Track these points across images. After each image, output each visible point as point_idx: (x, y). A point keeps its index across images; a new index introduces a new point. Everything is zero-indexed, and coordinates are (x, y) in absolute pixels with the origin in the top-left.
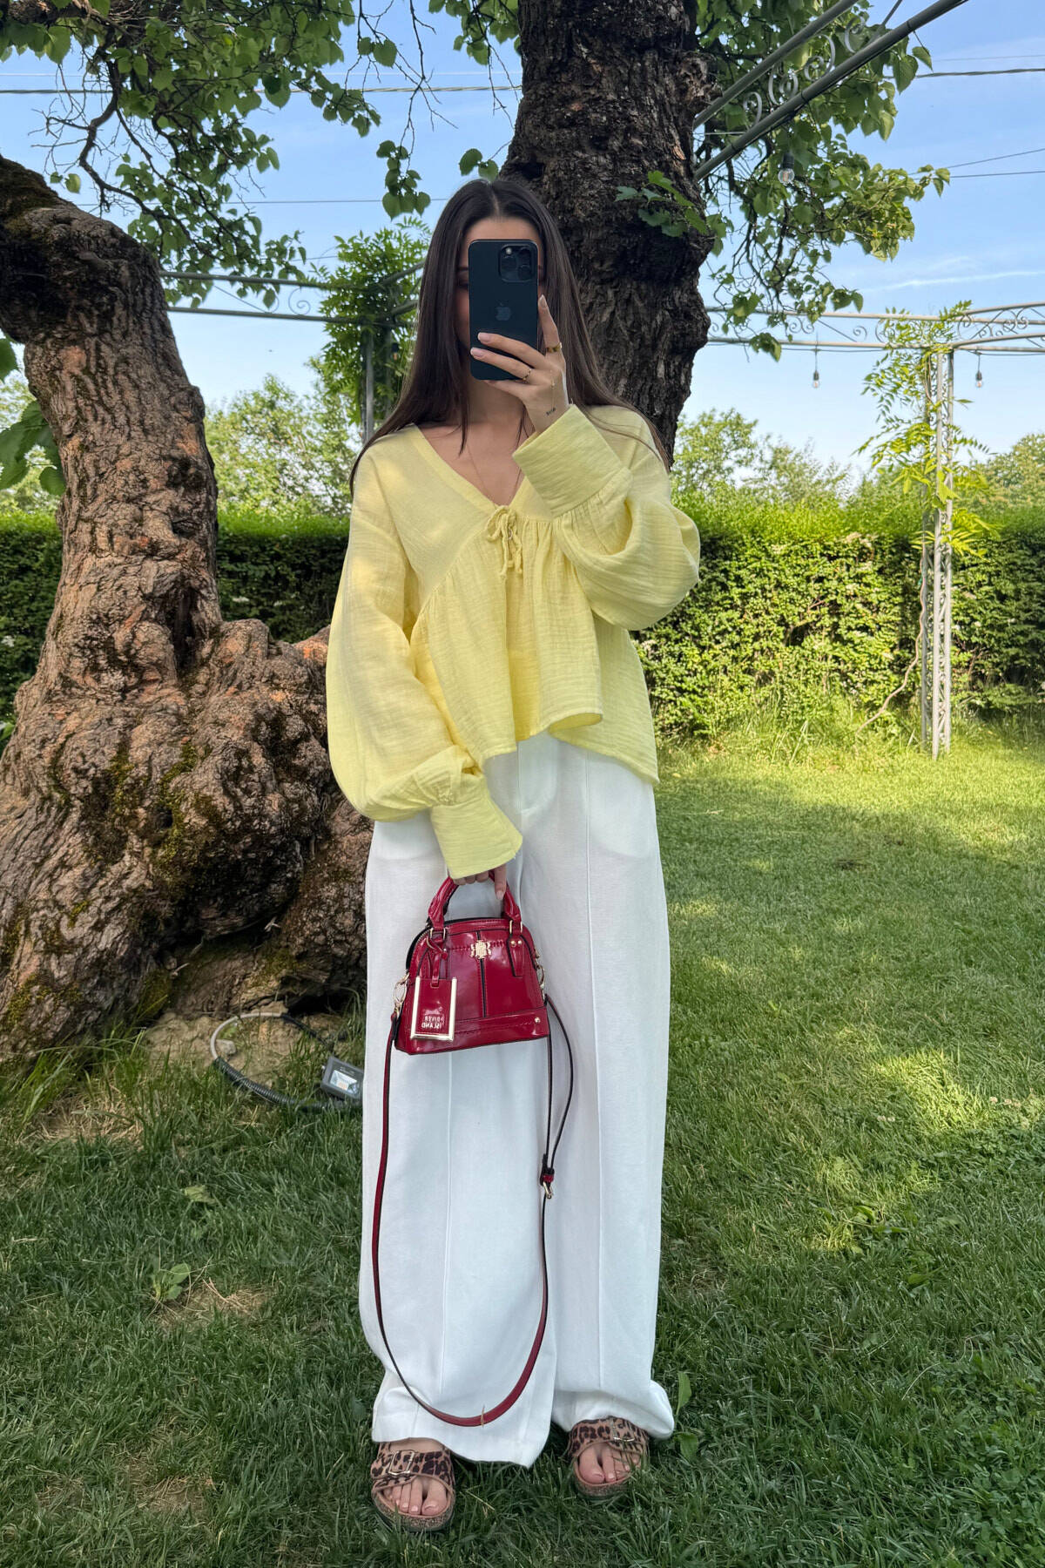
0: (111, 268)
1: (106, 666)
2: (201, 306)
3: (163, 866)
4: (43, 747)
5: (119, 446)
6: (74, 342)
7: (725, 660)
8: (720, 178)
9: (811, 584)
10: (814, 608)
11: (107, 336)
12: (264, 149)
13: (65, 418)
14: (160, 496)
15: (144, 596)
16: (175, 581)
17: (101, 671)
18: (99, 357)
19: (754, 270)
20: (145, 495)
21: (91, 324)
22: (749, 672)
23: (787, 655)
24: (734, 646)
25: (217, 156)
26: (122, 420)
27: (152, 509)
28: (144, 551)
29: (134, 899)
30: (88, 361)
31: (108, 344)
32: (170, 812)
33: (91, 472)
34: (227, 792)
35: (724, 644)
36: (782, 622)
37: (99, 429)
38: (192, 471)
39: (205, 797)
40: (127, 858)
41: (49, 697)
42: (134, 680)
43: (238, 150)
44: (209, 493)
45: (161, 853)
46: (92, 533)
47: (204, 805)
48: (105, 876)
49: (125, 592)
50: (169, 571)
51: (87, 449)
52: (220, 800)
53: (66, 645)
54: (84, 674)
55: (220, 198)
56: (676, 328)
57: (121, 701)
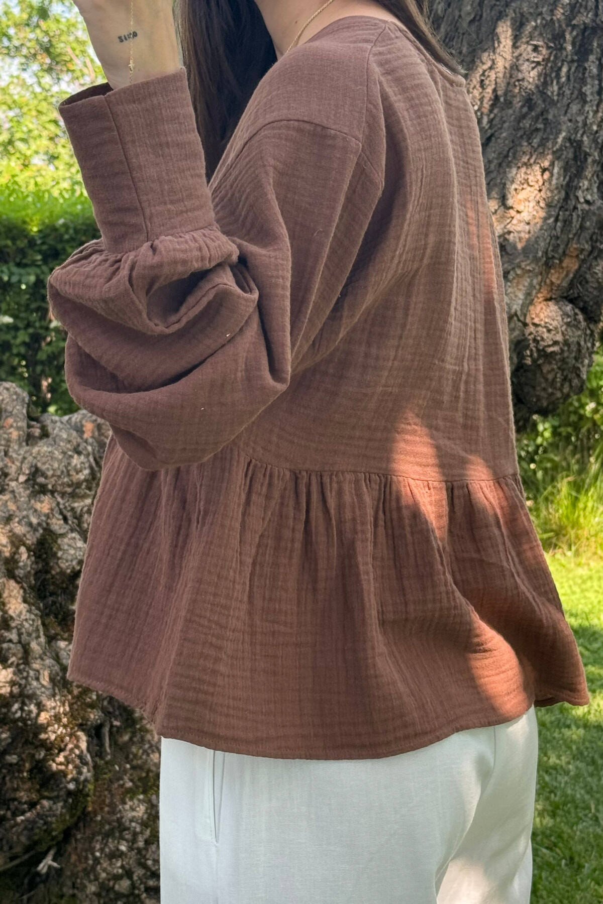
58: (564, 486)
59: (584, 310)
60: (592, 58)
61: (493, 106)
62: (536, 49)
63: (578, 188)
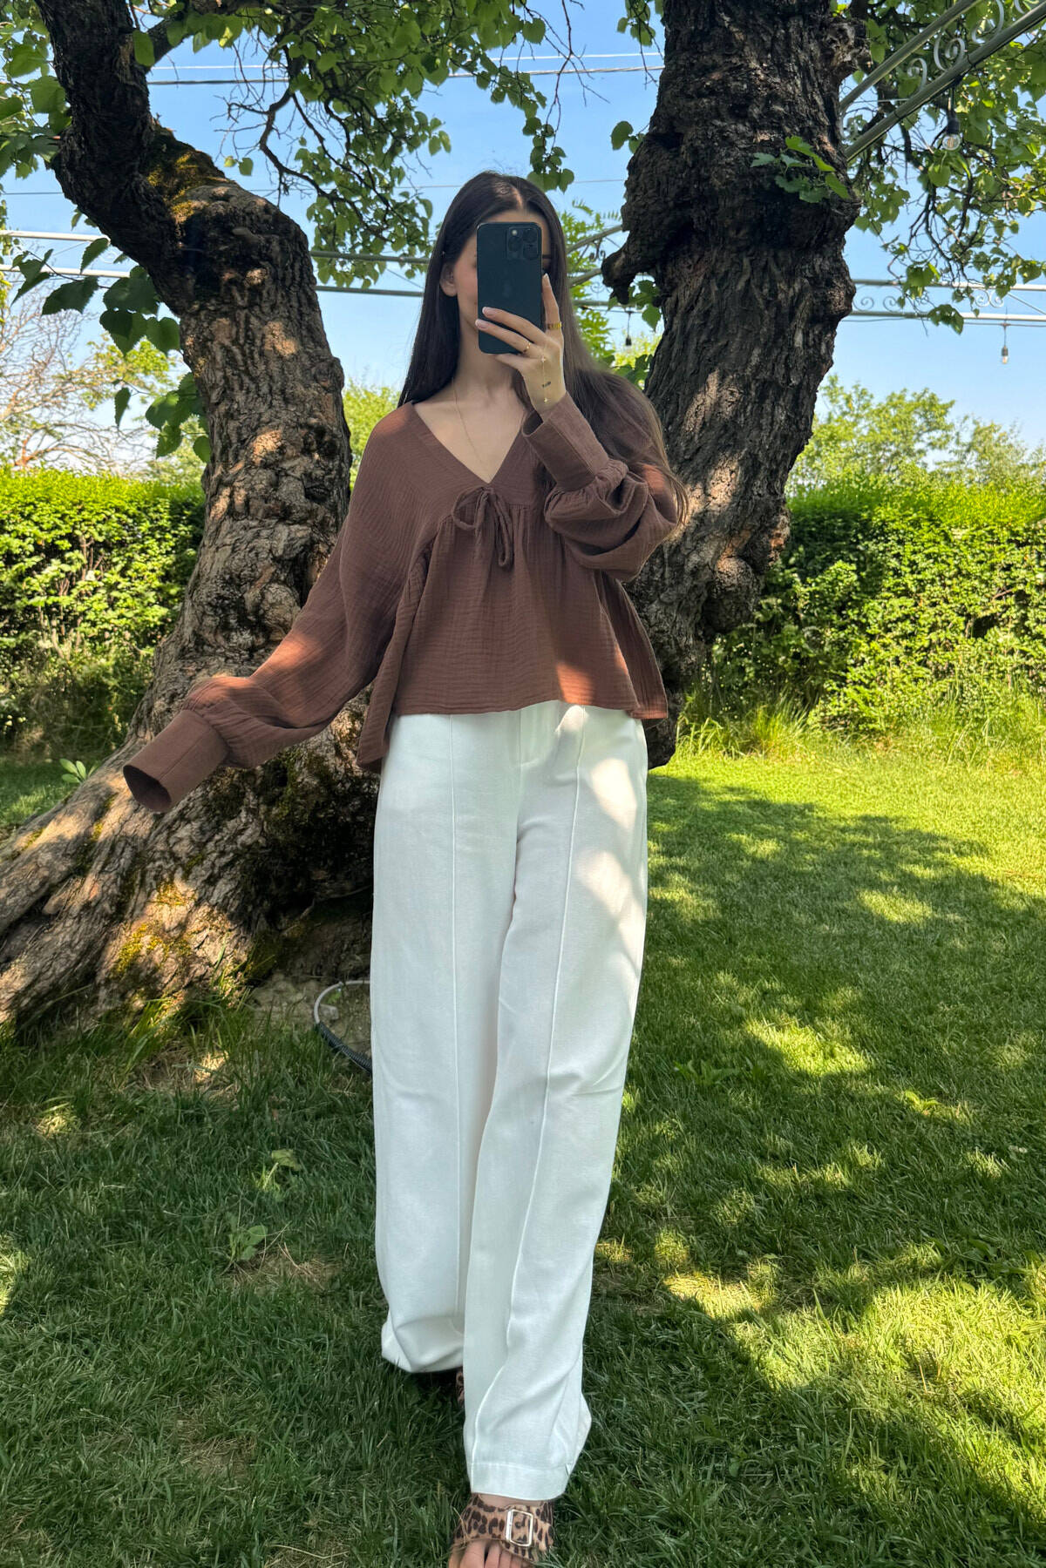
0: (263, 243)
1: (236, 625)
2: (372, 287)
3: (277, 824)
4: (172, 701)
5: (260, 414)
6: (225, 315)
7: (898, 650)
8: (896, 149)
9: (997, 572)
10: (1000, 598)
11: (257, 309)
12: (435, 133)
13: (213, 387)
14: (296, 462)
15: (274, 559)
16: (305, 546)
17: (231, 630)
18: (247, 329)
19: (934, 241)
20: (282, 461)
21: (242, 297)
22: (923, 663)
23: (968, 648)
24: (906, 636)
25: (390, 140)
26: (265, 389)
27: (287, 475)
28: (277, 515)
29: (248, 856)
30: (237, 332)
31: (257, 317)
32: (285, 770)
33: (234, 439)
34: (339, 753)
35: (897, 633)
36: (962, 612)
37: (244, 398)
38: (326, 438)
39: (317, 757)
40: (243, 814)
41: (183, 654)
42: (261, 640)
43: (410, 133)
44: (342, 460)
45: (275, 811)
46: (231, 496)
47: (316, 764)
48: (221, 831)
49: (257, 554)
50: (299, 535)
51: (232, 417)
52: (332, 761)
53: (200, 604)
54: (215, 634)
55: (393, 181)
56: (816, 296)
57: (248, 660)
58: (760, 711)
59: (753, 566)
60: (768, 401)
61: (702, 429)
62: (732, 393)
63: (753, 485)
